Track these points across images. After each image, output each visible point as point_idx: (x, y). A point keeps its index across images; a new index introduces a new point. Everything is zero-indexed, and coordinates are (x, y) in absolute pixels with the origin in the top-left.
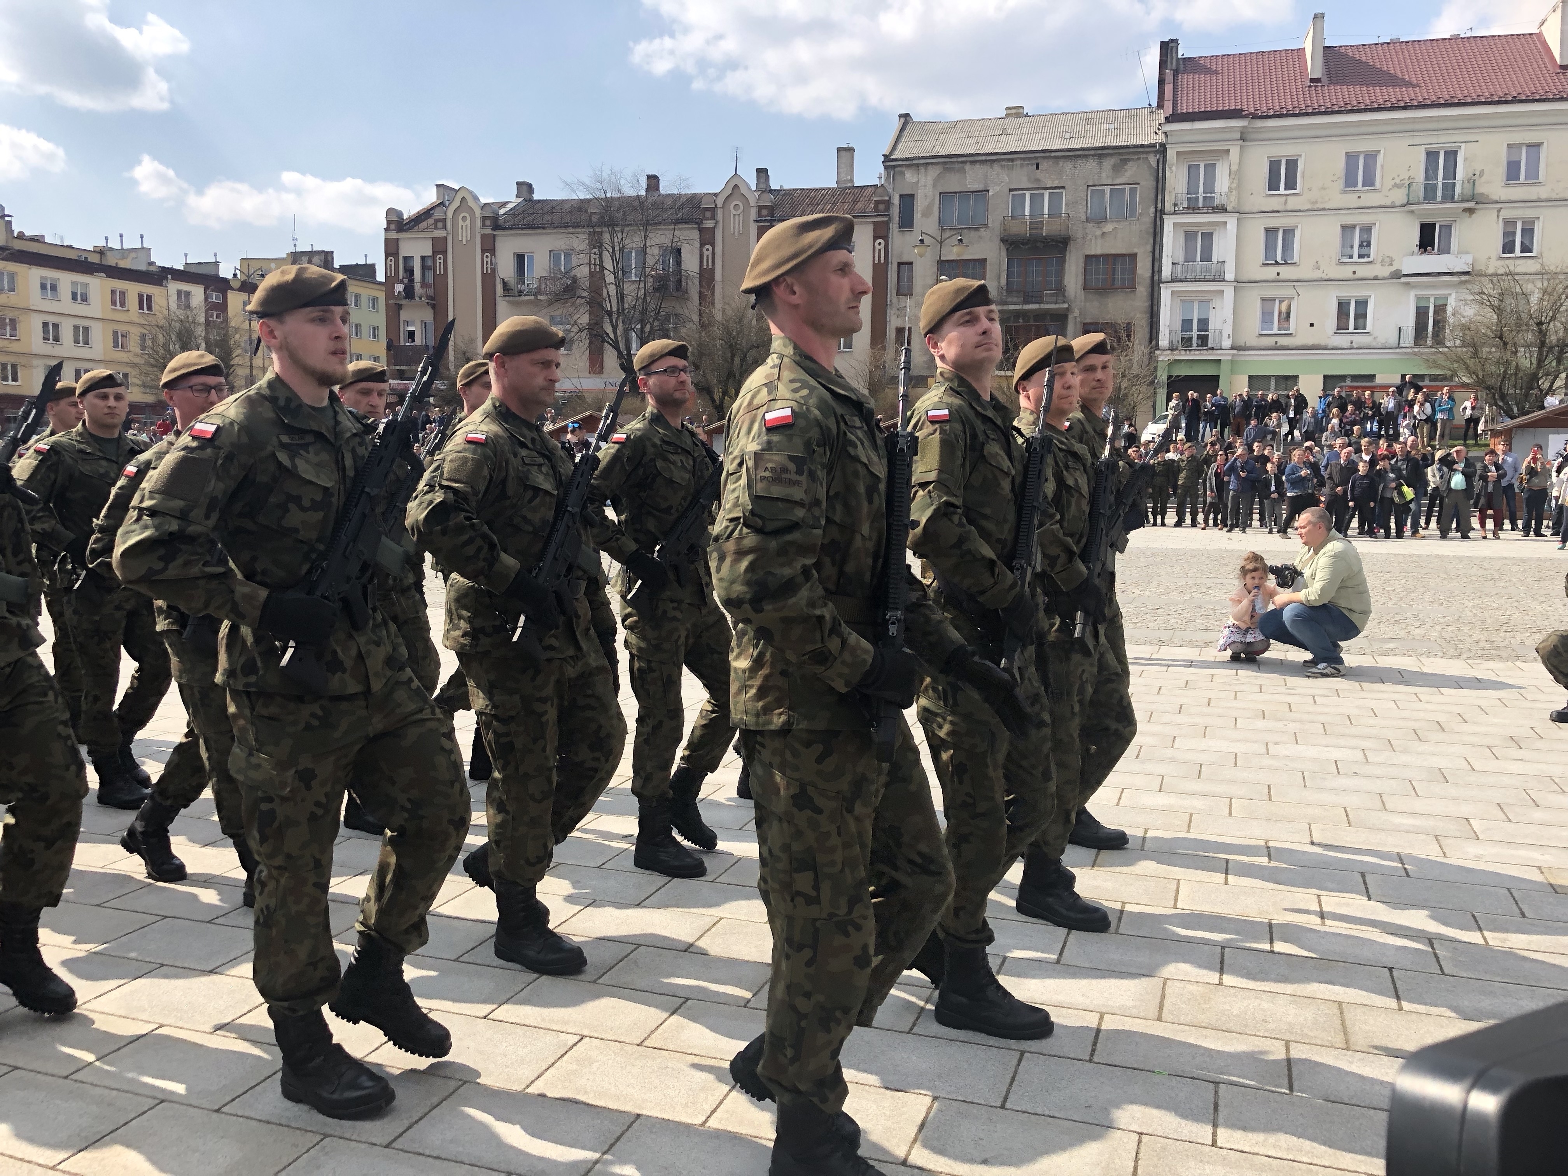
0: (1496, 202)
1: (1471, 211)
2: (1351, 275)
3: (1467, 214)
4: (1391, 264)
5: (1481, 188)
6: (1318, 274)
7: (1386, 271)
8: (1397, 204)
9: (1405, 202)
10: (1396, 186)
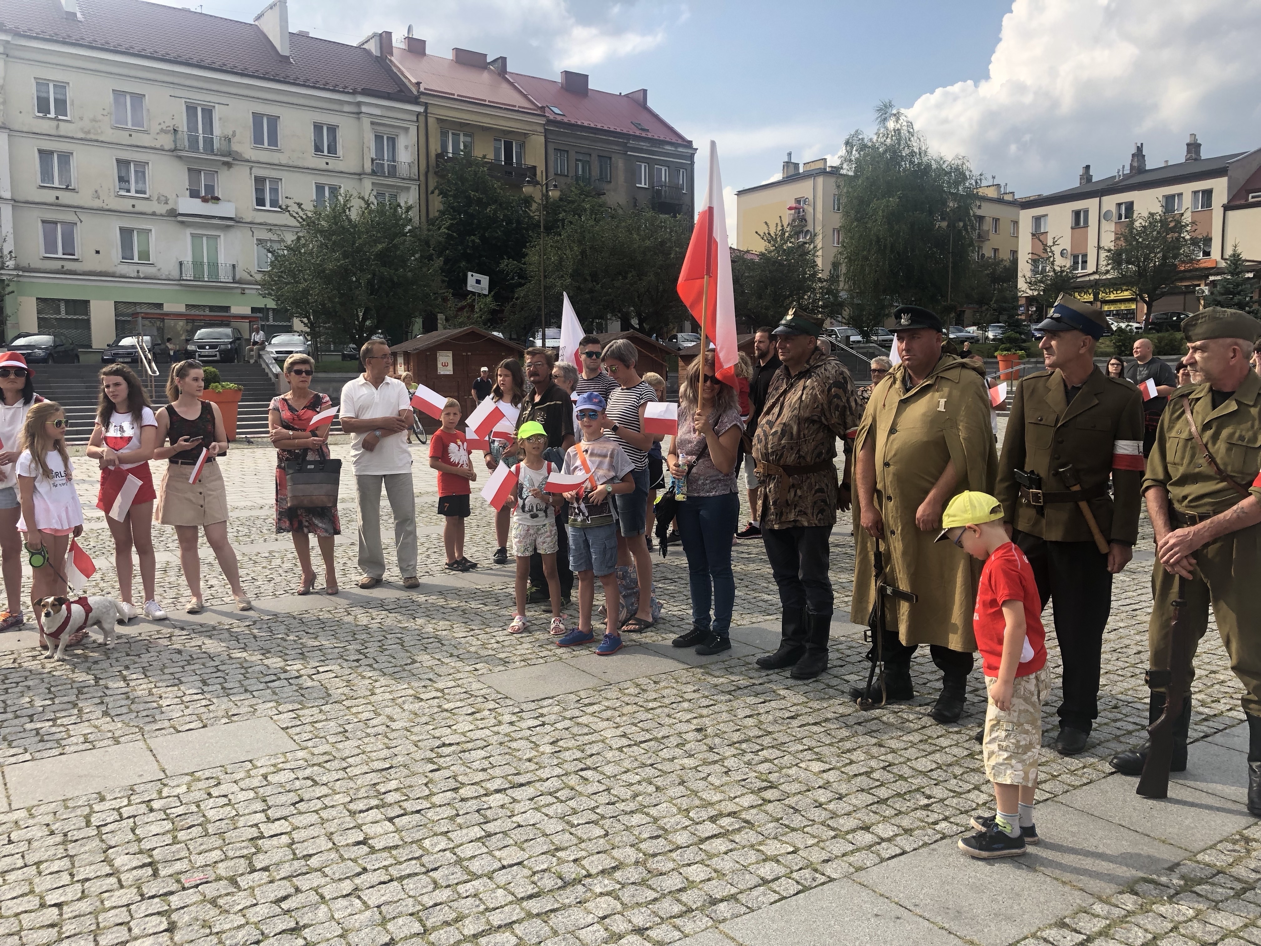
0: (248, 161)
1: (228, 165)
2: (130, 209)
3: (226, 168)
4: (166, 203)
5: (235, 147)
6: (97, 204)
7: (162, 209)
8: (167, 148)
9: (173, 147)
10: (162, 130)
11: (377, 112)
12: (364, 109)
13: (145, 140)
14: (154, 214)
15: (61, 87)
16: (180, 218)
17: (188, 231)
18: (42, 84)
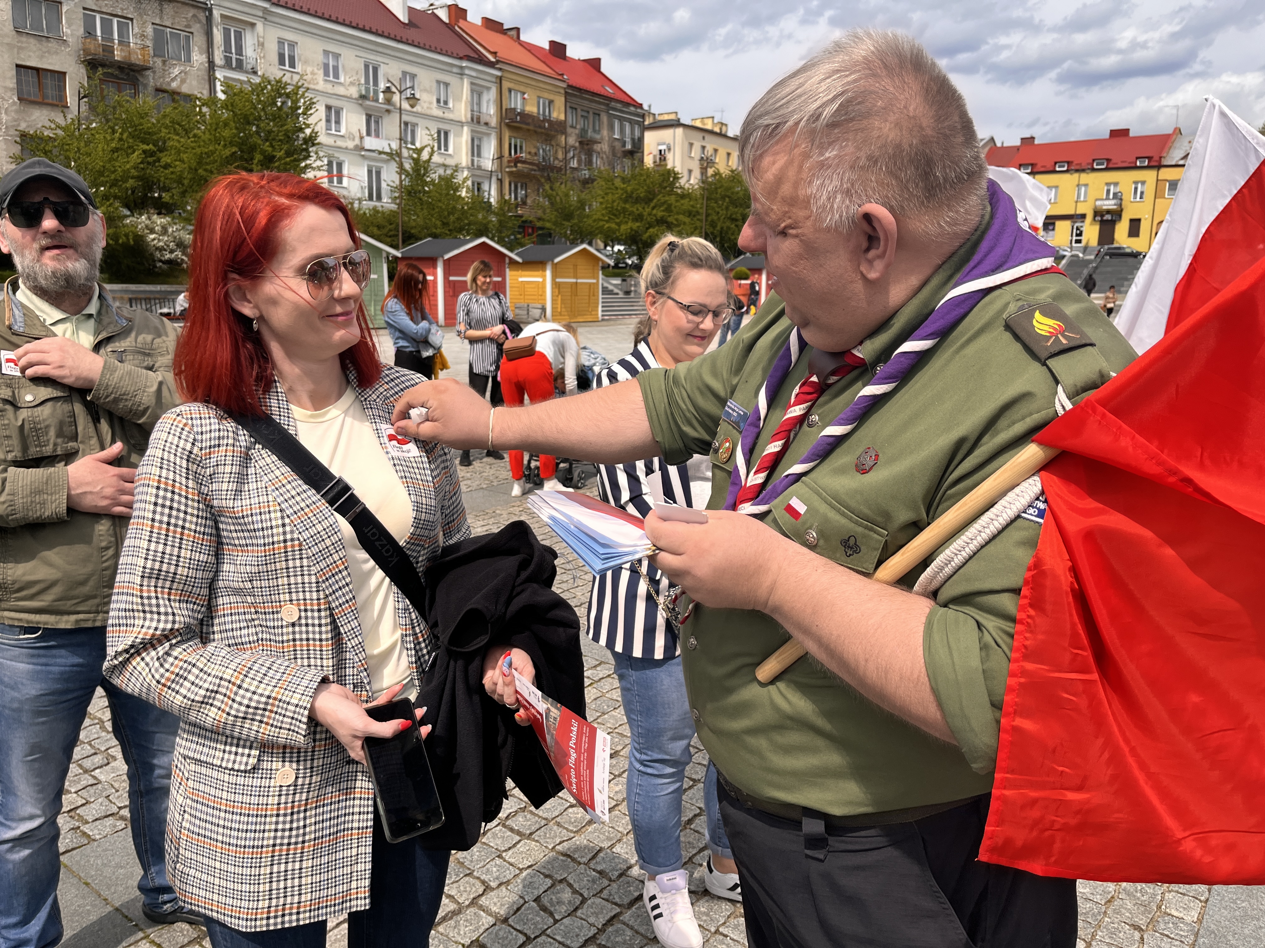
3: (386, 114)
9: (357, 96)
10: (351, 83)
11: (474, 74)
12: (467, 72)
13: (341, 91)
14: (346, 148)
15: (292, 45)
16: (363, 153)
17: (366, 163)
18: (281, 42)
